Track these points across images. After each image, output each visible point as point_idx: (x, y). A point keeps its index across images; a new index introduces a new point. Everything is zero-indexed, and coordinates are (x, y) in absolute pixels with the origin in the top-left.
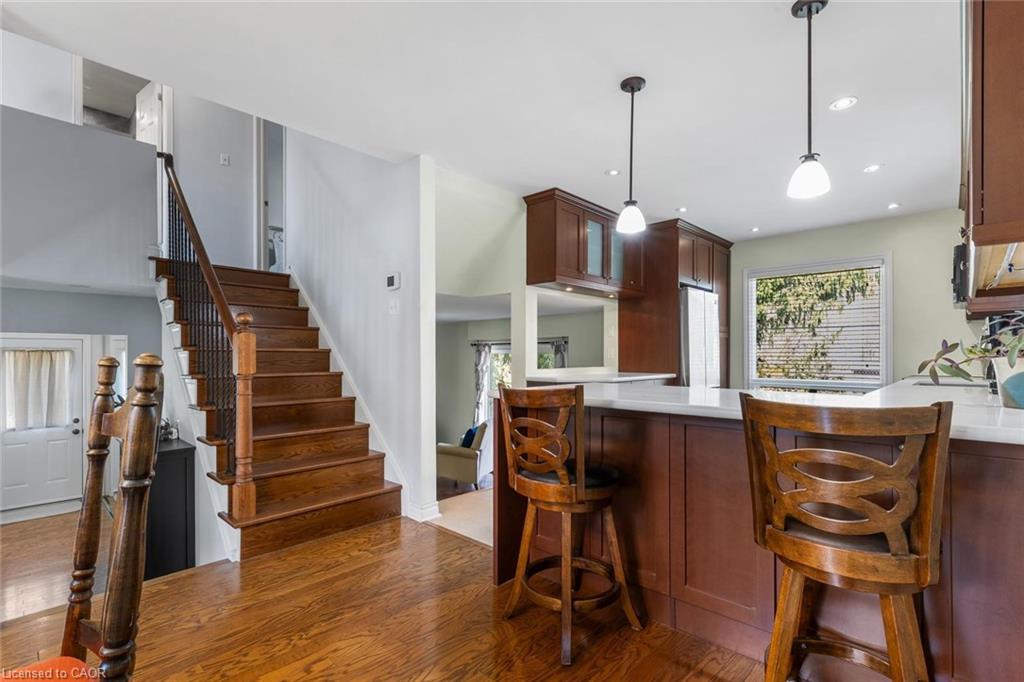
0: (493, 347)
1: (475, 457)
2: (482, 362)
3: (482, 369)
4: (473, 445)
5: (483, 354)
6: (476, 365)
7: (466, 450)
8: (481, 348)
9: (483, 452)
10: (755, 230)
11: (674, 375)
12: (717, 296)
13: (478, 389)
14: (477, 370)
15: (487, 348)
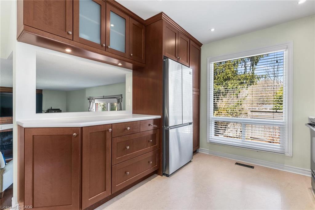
0: (95, 100)
8: (91, 100)
10: (213, 30)
11: (159, 117)
12: (192, 70)
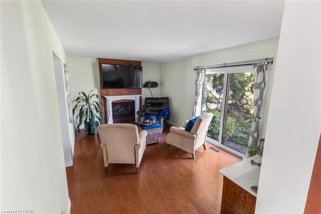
1: (193, 138)
2: (200, 79)
3: (200, 83)
4: (192, 131)
5: (201, 74)
6: (196, 81)
7: (187, 133)
8: (200, 71)
9: (198, 135)
13: (196, 95)
14: (196, 84)
15: (203, 71)
